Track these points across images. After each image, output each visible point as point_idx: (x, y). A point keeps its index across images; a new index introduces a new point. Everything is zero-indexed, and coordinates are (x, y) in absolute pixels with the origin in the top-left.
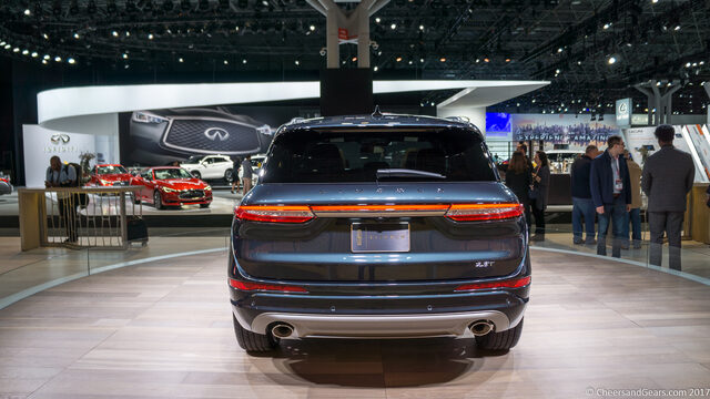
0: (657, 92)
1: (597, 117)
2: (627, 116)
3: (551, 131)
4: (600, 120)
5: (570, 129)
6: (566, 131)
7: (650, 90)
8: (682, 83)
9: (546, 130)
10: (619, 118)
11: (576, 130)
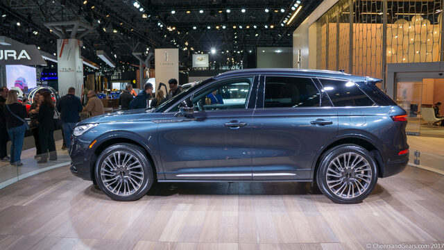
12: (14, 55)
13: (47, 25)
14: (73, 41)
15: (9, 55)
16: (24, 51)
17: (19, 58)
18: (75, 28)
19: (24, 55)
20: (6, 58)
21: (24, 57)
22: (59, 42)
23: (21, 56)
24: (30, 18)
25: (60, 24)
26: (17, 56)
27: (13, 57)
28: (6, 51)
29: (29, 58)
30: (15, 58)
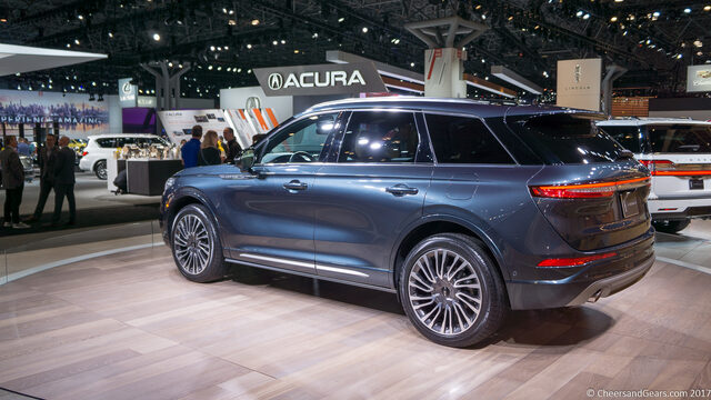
0: (166, 73)
1: (96, 96)
2: (133, 97)
3: (28, 112)
4: (99, 100)
5: (53, 110)
6: (47, 112)
7: (159, 70)
8: (192, 65)
9: (22, 110)
10: (123, 99)
11: (59, 111)
12: (343, 79)
13: (411, 28)
14: (448, 52)
15: (337, 79)
16: (356, 73)
17: (350, 83)
18: (452, 29)
19: (356, 78)
20: (333, 84)
21: (357, 81)
22: (428, 54)
23: (352, 80)
24: (386, 20)
25: (433, 24)
26: (348, 79)
27: (341, 82)
28: (334, 74)
29: (363, 83)
30: (345, 83)
